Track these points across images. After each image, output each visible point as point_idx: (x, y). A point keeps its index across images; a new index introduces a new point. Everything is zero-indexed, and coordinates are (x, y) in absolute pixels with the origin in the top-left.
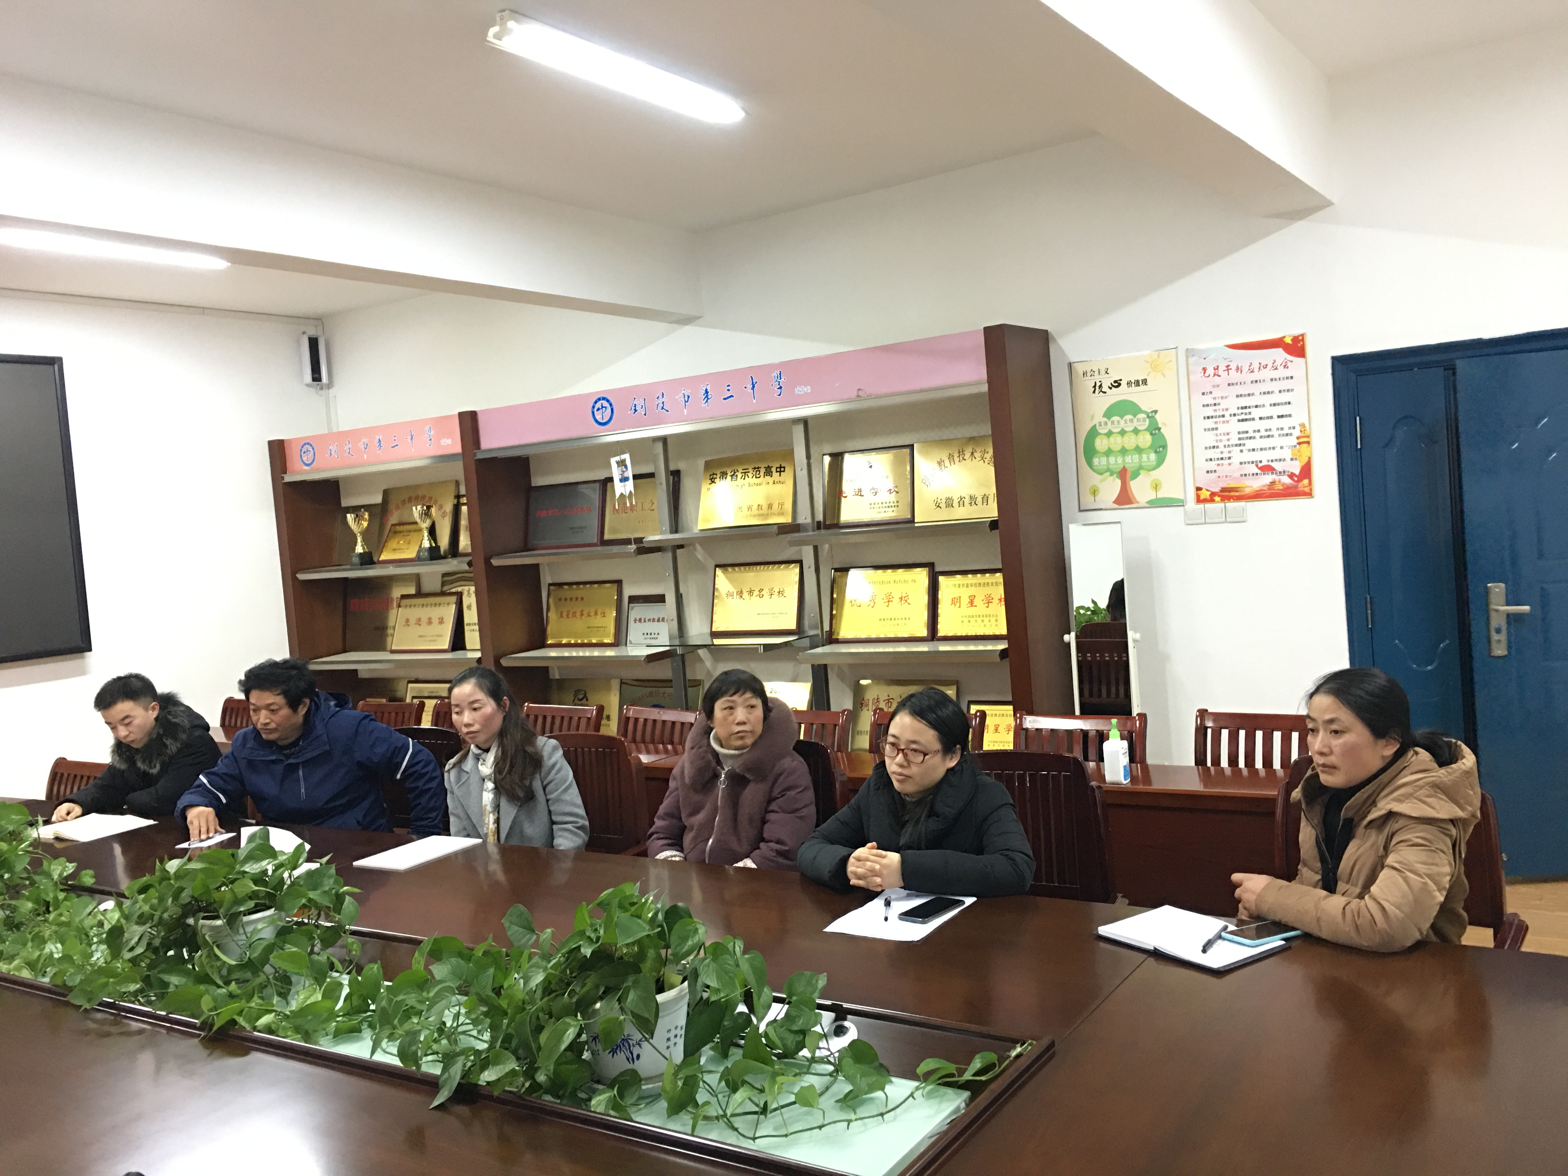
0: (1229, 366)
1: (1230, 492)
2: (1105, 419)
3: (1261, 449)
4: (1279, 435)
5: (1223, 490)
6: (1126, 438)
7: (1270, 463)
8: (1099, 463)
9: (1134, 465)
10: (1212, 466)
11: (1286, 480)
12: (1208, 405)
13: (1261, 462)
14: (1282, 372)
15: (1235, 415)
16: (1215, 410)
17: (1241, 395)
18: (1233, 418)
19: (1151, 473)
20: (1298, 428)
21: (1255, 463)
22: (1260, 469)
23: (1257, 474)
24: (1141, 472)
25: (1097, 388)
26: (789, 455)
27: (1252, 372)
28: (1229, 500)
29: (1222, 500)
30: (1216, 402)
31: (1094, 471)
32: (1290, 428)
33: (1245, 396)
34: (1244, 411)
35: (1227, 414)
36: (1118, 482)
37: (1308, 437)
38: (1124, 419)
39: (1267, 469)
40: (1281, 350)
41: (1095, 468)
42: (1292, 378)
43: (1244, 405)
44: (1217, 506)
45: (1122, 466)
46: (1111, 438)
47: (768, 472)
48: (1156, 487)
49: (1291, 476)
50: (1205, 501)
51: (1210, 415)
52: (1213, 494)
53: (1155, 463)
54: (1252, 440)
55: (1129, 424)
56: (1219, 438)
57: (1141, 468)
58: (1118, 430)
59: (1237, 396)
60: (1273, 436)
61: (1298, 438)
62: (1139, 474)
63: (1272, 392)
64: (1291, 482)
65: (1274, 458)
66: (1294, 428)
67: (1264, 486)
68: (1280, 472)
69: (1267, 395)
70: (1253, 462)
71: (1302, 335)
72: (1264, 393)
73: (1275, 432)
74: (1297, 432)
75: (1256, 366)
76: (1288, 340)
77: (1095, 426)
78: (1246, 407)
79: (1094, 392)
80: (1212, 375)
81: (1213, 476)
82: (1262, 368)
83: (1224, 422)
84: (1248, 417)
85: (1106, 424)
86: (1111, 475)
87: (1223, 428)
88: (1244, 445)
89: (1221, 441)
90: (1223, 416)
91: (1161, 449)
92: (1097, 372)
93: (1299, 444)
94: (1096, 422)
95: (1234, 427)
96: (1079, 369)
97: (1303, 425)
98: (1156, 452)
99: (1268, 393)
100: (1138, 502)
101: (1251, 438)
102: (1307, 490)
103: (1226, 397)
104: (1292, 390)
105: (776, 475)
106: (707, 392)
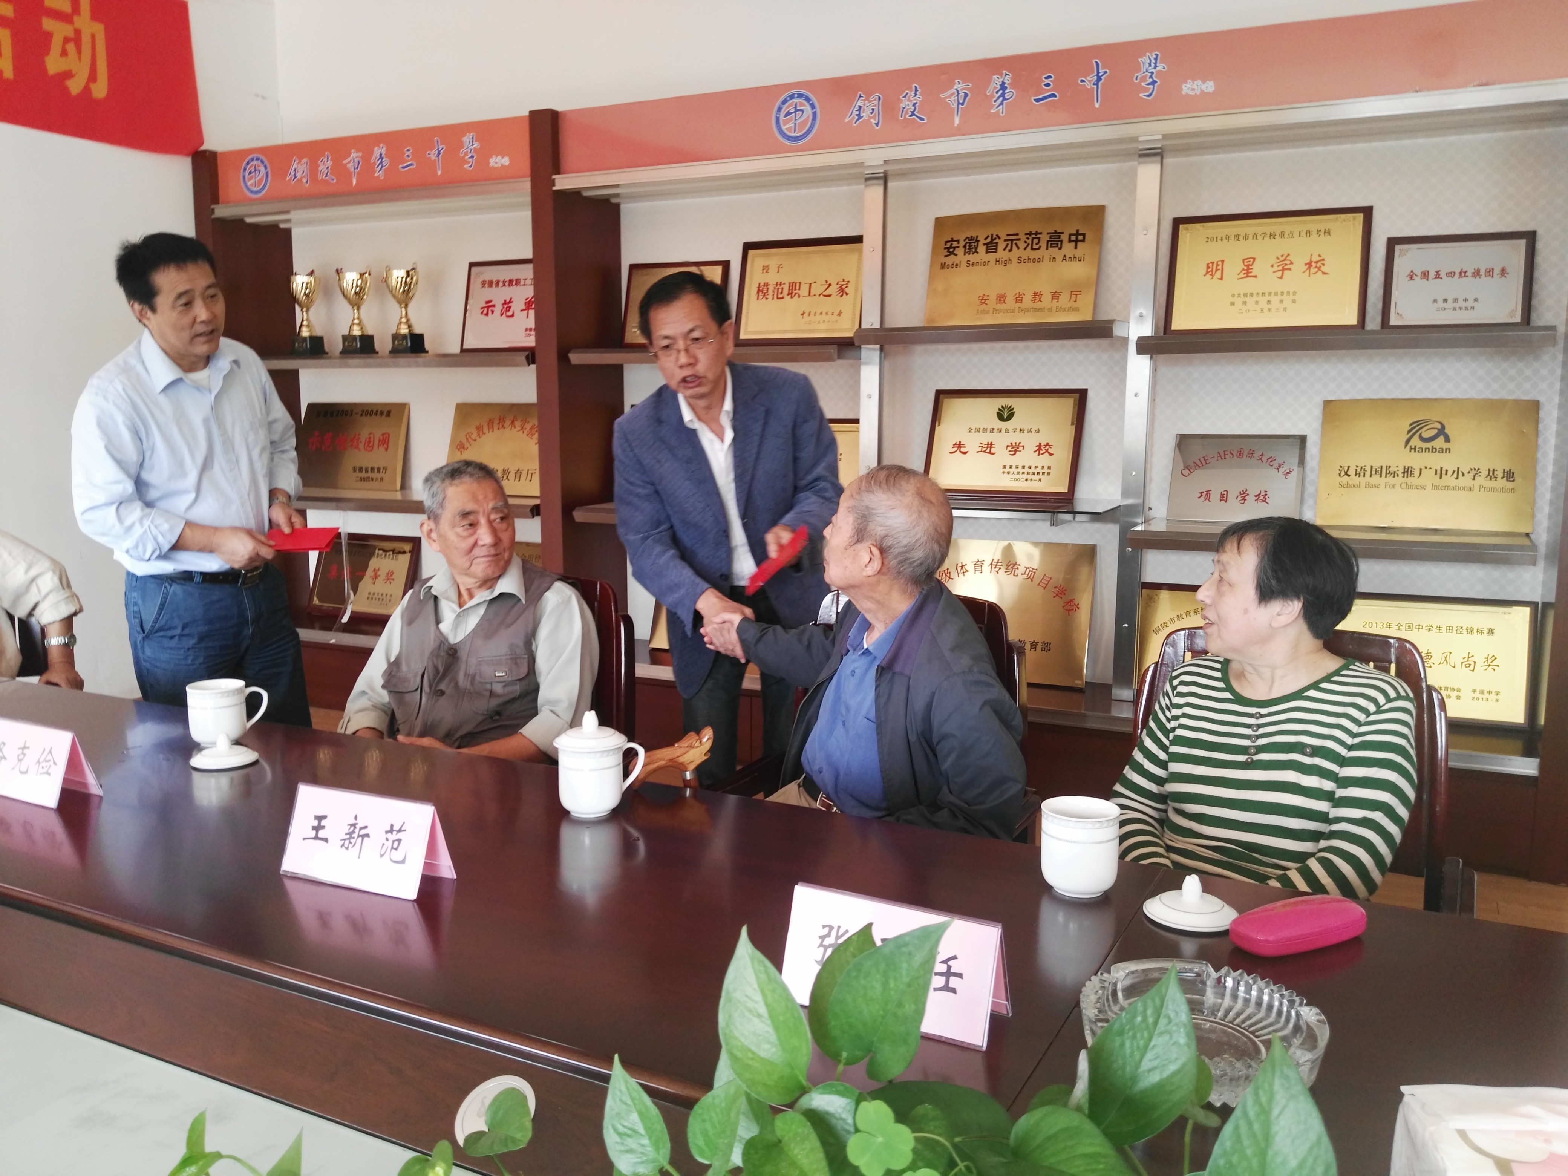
26: (1093, 215)
105: (1068, 246)
106: (1003, 87)
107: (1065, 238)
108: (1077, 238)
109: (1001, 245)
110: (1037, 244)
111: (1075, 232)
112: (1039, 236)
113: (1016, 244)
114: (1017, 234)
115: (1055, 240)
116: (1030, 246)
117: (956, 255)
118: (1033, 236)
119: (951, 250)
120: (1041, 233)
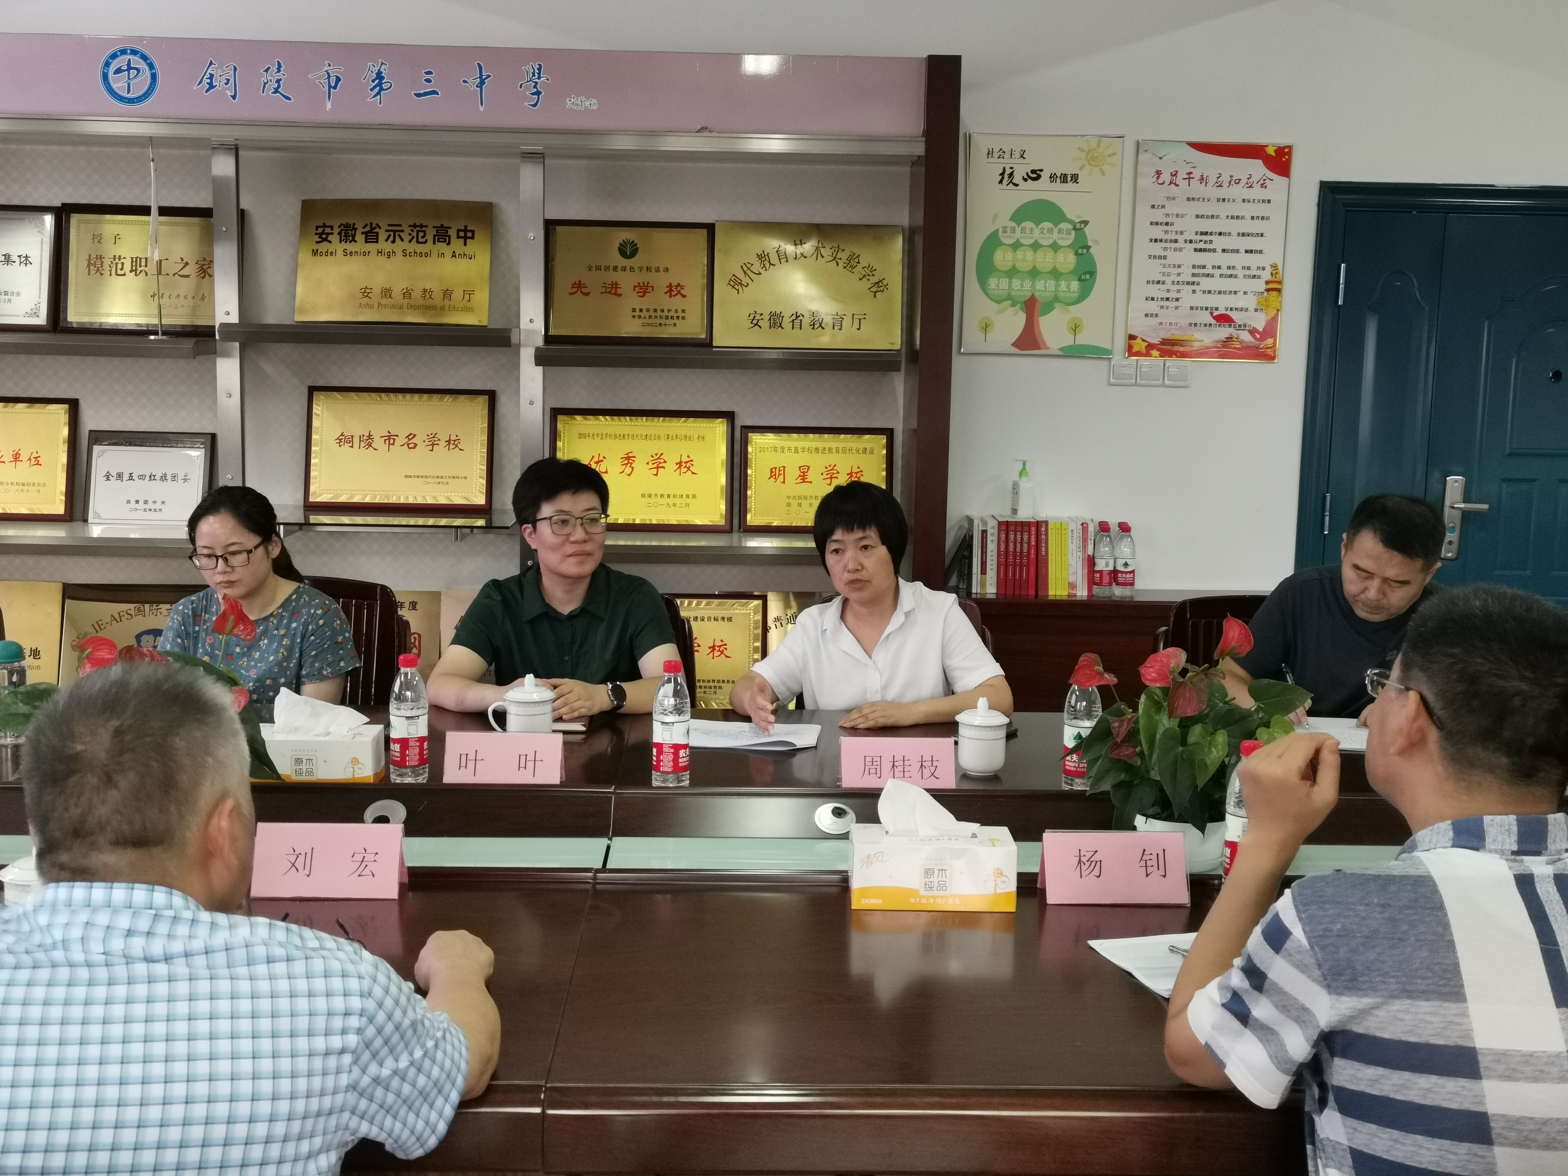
0: (1191, 173)
1: (1173, 345)
2: (1013, 224)
3: (1220, 292)
4: (1245, 276)
5: (1165, 342)
6: (1040, 254)
7: (1229, 313)
8: (998, 286)
9: (1047, 294)
10: (1153, 307)
11: (1246, 336)
12: (1157, 224)
13: (1217, 309)
14: (1257, 193)
15: (1191, 242)
16: (1166, 232)
17: (1202, 216)
18: (1188, 245)
19: (1070, 307)
20: (1269, 270)
21: (1211, 310)
22: (1215, 318)
23: (1210, 325)
24: (1056, 305)
25: (1006, 176)
26: (481, 211)
27: (1220, 186)
28: (1171, 356)
29: (1161, 356)
30: (1169, 220)
31: (988, 296)
32: (1258, 268)
33: (1208, 217)
34: (1204, 238)
35: (1181, 239)
36: (1022, 317)
37: (1280, 283)
38: (1040, 226)
39: (1224, 319)
40: (1259, 162)
41: (989, 292)
42: (1269, 201)
43: (1205, 230)
44: (1155, 361)
45: (1030, 294)
46: (1017, 252)
48: (1075, 329)
49: (1253, 332)
50: (1138, 354)
51: (1159, 238)
52: (1150, 347)
53: (1077, 295)
54: (1209, 279)
55: (1047, 235)
56: (1167, 270)
57: (1056, 299)
58: (1030, 242)
59: (1197, 216)
60: (1236, 276)
61: (1267, 283)
62: (1053, 308)
63: (1243, 218)
64: (1253, 340)
65: (1234, 306)
66: (1264, 269)
67: (1218, 342)
68: (1240, 326)
69: (1235, 221)
70: (1207, 309)
71: (1290, 147)
72: (1232, 217)
73: (1240, 273)
74: (1266, 275)
75: (1225, 179)
76: (1271, 151)
77: (998, 230)
78: (1206, 233)
79: (1001, 182)
80: (1167, 182)
81: (1154, 321)
82: (1233, 182)
83: (1175, 250)
84: (1207, 246)
85: (1013, 230)
86: (1013, 305)
87: (1173, 257)
88: (1198, 284)
89: (1169, 274)
90: (1176, 241)
91: (1088, 276)
92: (1007, 155)
93: (1268, 290)
94: (999, 225)
95: (1188, 257)
96: (983, 145)
97: (1274, 267)
98: (1080, 280)
99: (1238, 217)
100: (1047, 348)
101: (1208, 275)
102: (1270, 352)
103: (1183, 216)
104: (1268, 218)
105: (455, 243)
106: (379, 76)
107: (452, 233)
108: (466, 235)
109: (383, 236)
110: (423, 237)
111: (463, 228)
112: (424, 229)
113: (399, 235)
114: (400, 225)
115: (442, 236)
116: (415, 239)
117: (330, 242)
118: (419, 229)
119: (324, 236)
120: (426, 226)
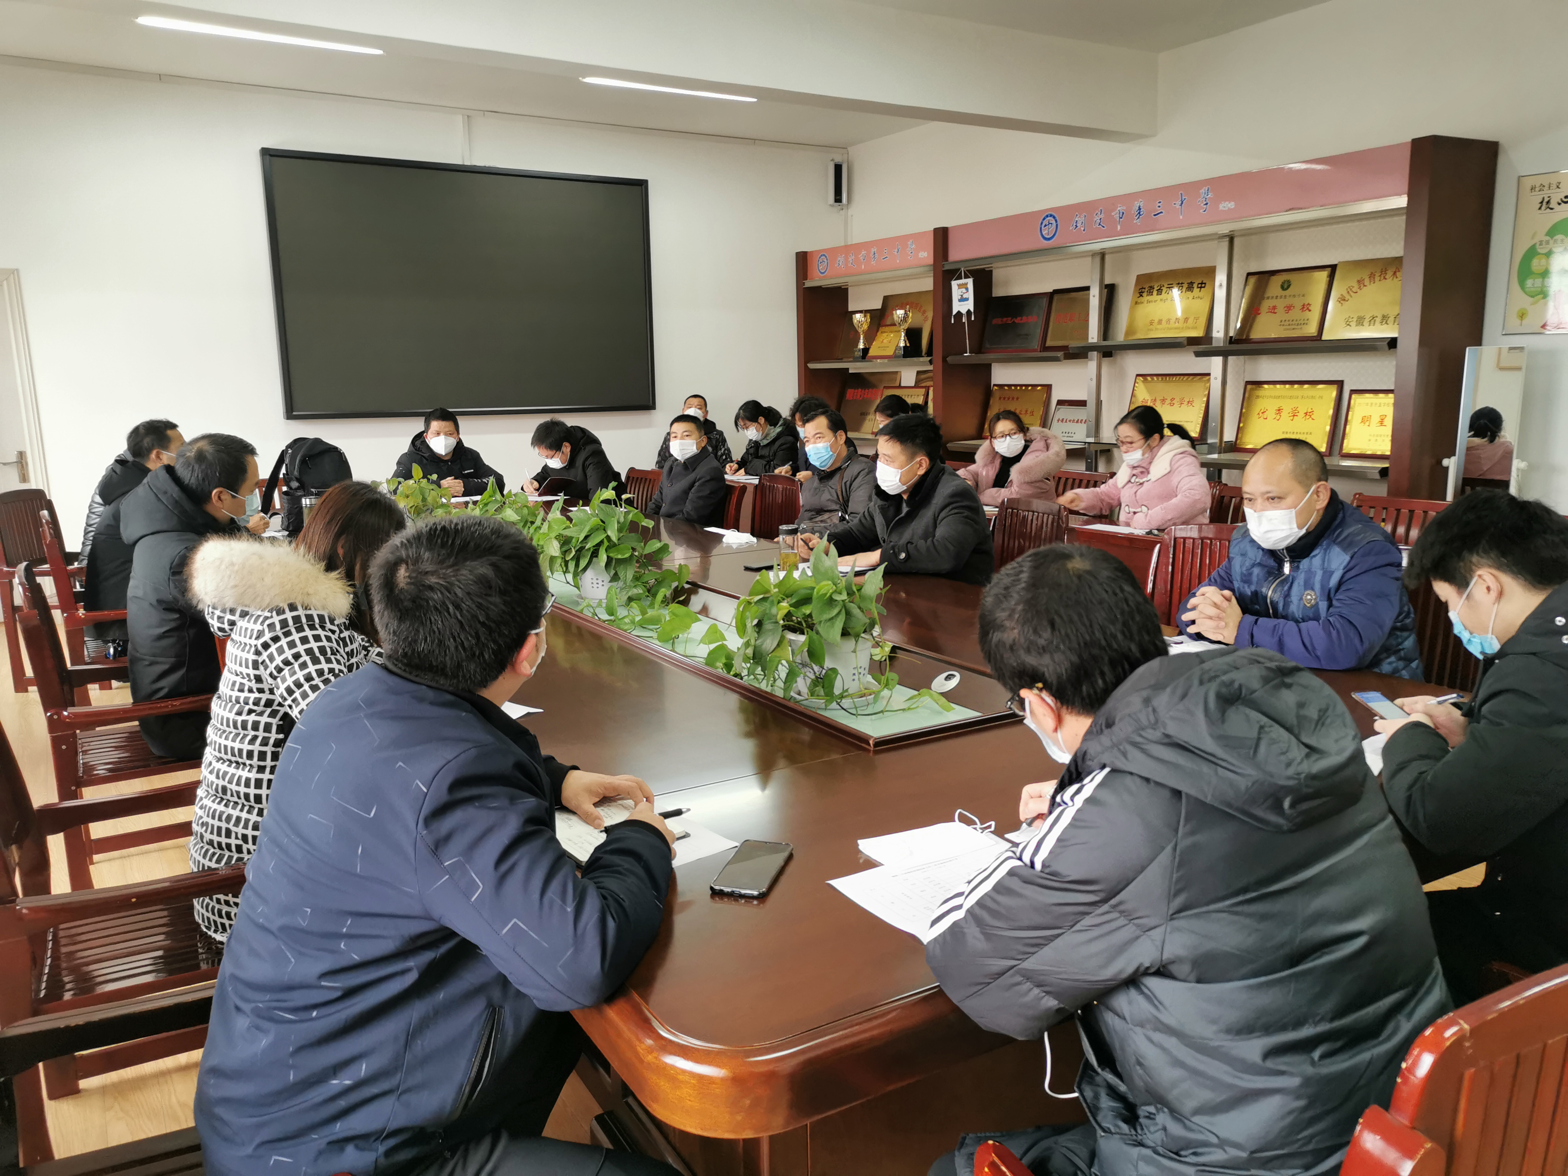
2: (1548, 238)
8: (1532, 284)
25: (1544, 203)
26: (1211, 272)
31: (1525, 292)
41: (1527, 290)
47: (1190, 288)
79: (1540, 208)
85: (1548, 242)
86: (1544, 298)
92: (1547, 186)
94: (1536, 240)
96: (1528, 183)
105: (1196, 290)
106: (1140, 209)
107: (1195, 286)
108: (1202, 285)
109: (1164, 289)
111: (1201, 282)
114: (1173, 283)
117: (1144, 296)
118: (1180, 285)
119: (1142, 294)
120: (1184, 283)
